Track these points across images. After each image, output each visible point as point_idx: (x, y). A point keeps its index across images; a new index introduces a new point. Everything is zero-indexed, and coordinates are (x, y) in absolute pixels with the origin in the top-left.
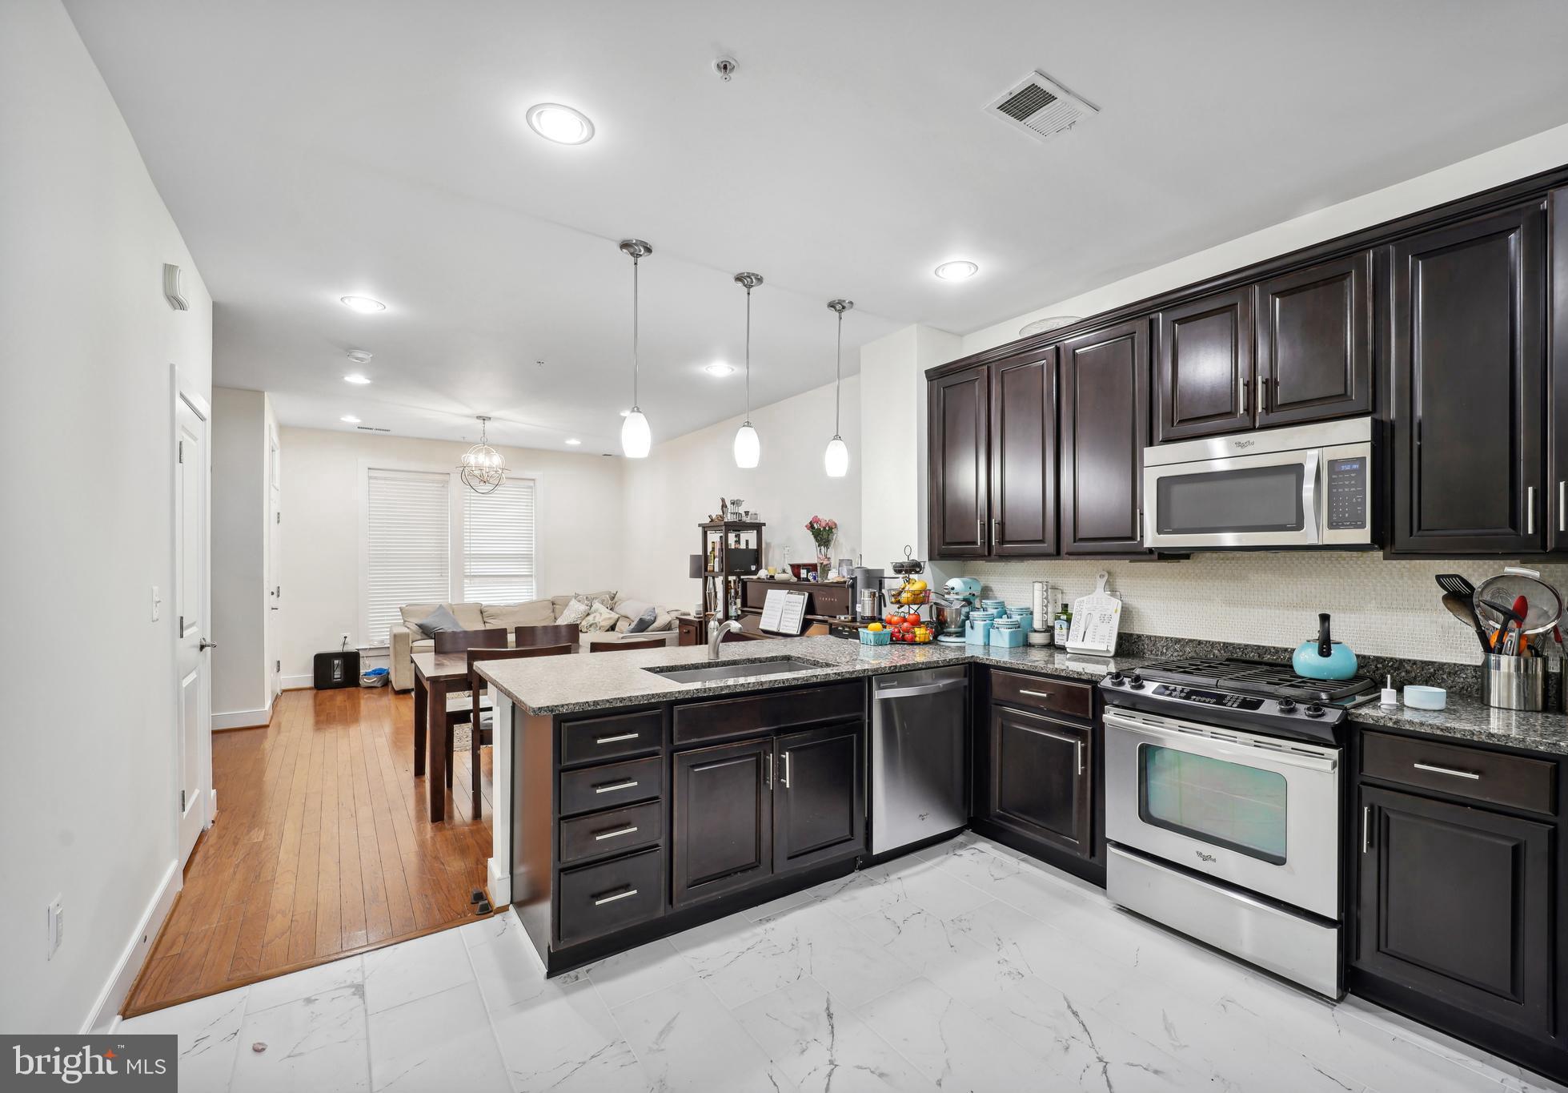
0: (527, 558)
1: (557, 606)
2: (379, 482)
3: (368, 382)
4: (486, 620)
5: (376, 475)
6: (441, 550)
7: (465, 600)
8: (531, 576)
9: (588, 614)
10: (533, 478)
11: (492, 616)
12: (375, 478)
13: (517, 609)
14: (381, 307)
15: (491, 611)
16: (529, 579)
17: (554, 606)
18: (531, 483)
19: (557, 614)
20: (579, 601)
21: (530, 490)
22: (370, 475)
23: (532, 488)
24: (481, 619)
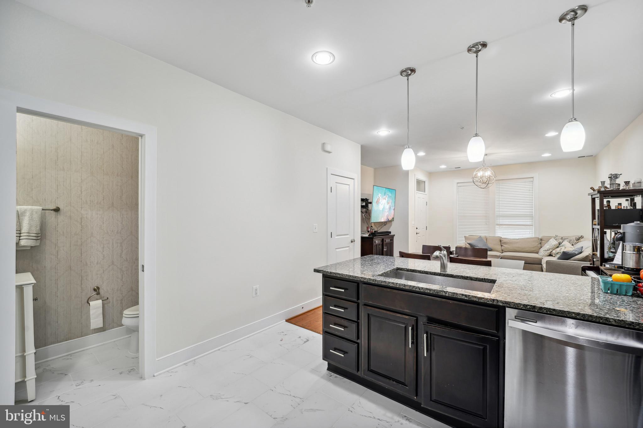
0: (531, 217)
1: (543, 241)
2: (461, 187)
3: (424, 154)
4: (502, 244)
5: (460, 185)
6: (486, 213)
7: (496, 235)
8: (532, 225)
9: (558, 247)
10: (533, 177)
11: (505, 243)
12: (460, 186)
13: (518, 241)
14: (388, 132)
15: (505, 241)
16: (531, 227)
17: (542, 241)
18: (532, 179)
19: (542, 245)
20: (556, 240)
21: (532, 183)
22: (458, 185)
23: (532, 181)
24: (500, 244)
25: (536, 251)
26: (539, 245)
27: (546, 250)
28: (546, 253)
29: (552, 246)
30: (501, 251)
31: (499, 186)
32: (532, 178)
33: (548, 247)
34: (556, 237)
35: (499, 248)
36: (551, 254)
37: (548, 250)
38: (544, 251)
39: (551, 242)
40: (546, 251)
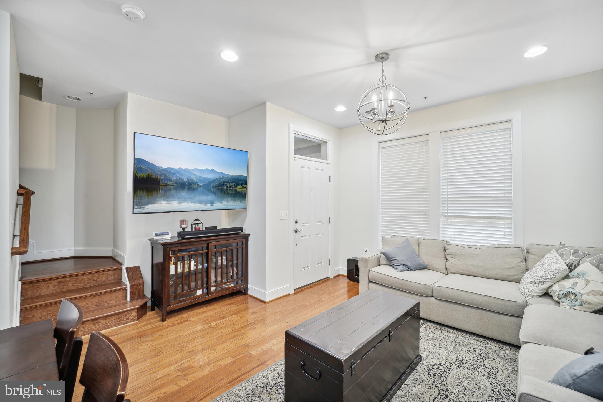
0: (508, 200)
1: (531, 256)
2: (386, 150)
4: (447, 257)
5: (383, 146)
6: (425, 195)
7: (441, 235)
8: (510, 219)
9: (566, 277)
10: (510, 120)
11: (453, 254)
13: (477, 252)
15: (452, 249)
16: (508, 223)
17: (528, 254)
18: (508, 125)
19: (529, 265)
20: (561, 255)
21: (508, 132)
22: (380, 146)
23: (510, 129)
24: (443, 255)
25: (515, 277)
26: (523, 264)
27: (537, 281)
28: (536, 290)
29: (551, 273)
30: (445, 271)
31: (448, 143)
32: (509, 123)
33: (541, 273)
34: (561, 248)
35: (440, 263)
36: (550, 294)
37: (540, 282)
38: (531, 283)
39: (550, 262)
40: (535, 283)
